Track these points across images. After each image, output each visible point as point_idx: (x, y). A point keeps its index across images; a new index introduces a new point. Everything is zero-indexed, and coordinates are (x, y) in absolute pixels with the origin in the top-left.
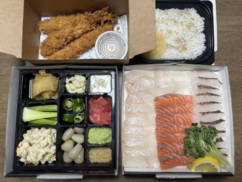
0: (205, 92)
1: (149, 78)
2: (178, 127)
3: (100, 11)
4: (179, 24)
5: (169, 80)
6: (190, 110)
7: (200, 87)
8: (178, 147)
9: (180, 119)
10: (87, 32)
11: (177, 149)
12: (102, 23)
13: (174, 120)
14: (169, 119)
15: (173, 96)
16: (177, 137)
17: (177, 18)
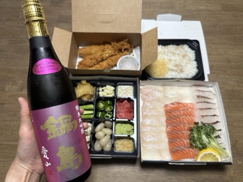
0: (202, 101)
1: (159, 91)
2: (184, 126)
3: (122, 42)
4: (177, 55)
5: (175, 93)
6: (192, 114)
7: (198, 97)
8: (185, 141)
9: (185, 120)
10: (112, 56)
11: (184, 144)
12: (123, 50)
13: (180, 120)
14: (177, 120)
15: (178, 103)
16: (183, 134)
17: (175, 51)
